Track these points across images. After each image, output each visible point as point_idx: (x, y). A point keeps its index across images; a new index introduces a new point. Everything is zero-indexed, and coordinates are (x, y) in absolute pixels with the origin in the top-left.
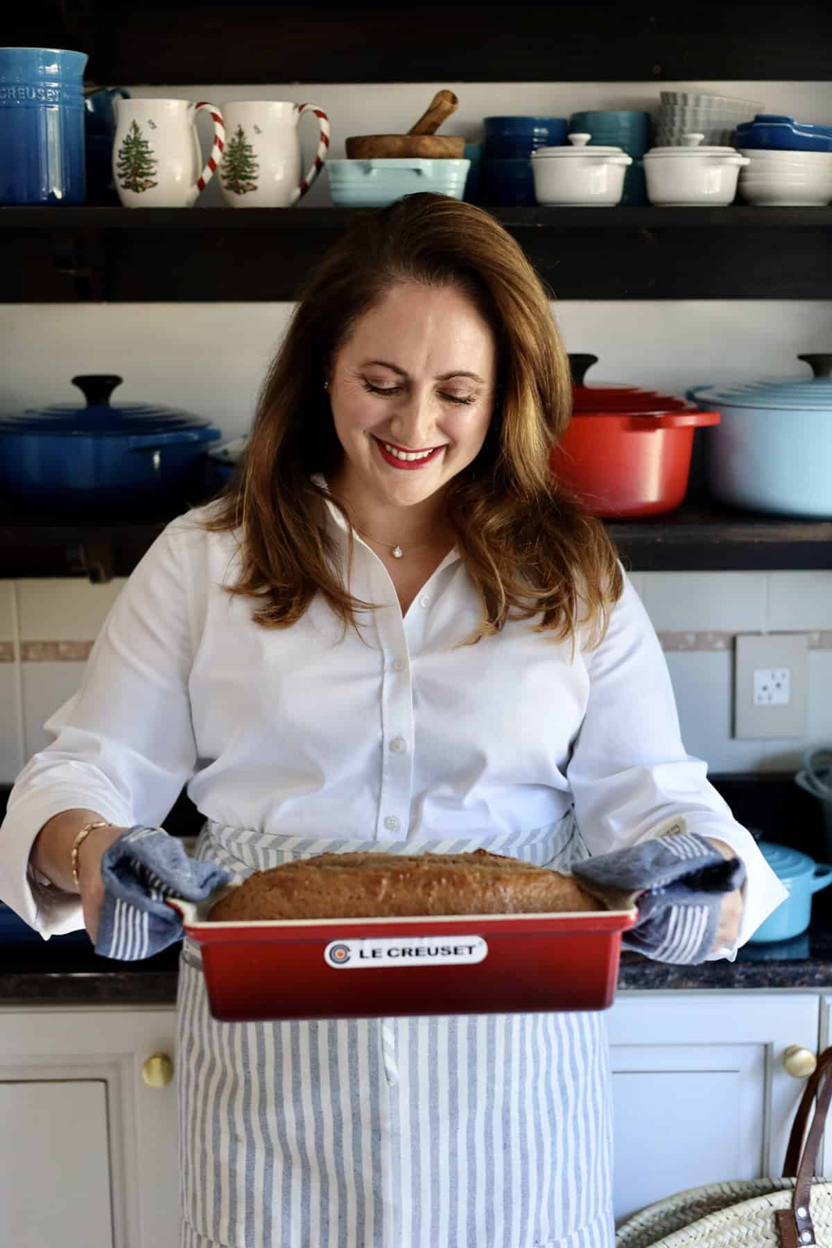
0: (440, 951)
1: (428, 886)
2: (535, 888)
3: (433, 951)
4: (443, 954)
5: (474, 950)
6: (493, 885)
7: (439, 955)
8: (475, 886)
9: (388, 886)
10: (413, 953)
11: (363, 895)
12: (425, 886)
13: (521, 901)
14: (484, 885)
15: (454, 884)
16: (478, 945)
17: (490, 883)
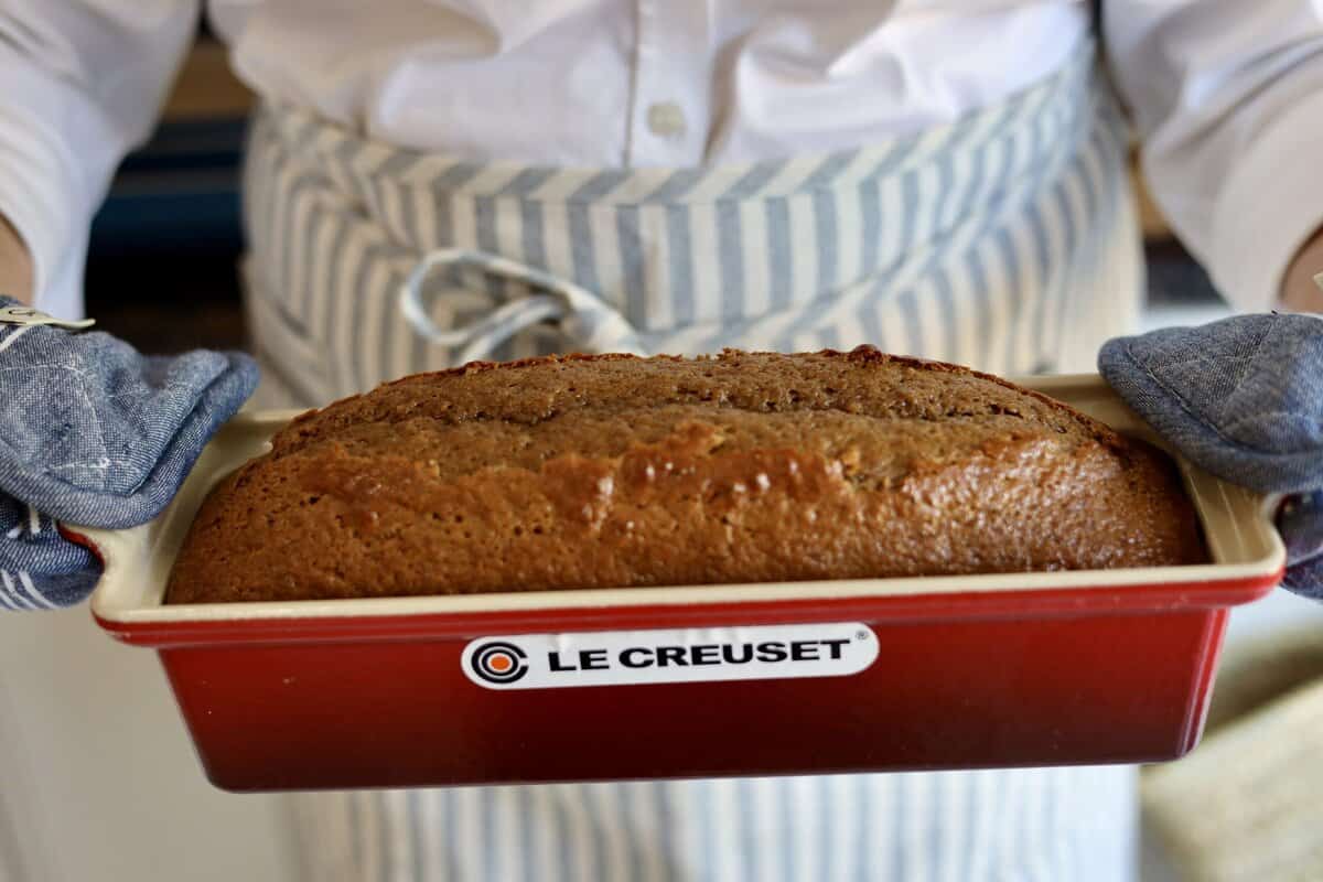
0: (756, 653)
1: (721, 495)
2: (1011, 482)
3: (738, 654)
4: (763, 659)
5: (843, 648)
6: (897, 485)
7: (754, 661)
8: (848, 490)
9: (616, 499)
10: (688, 657)
11: (548, 524)
12: (711, 500)
13: (972, 523)
14: (871, 484)
15: (792, 490)
16: (854, 640)
17: (888, 483)
